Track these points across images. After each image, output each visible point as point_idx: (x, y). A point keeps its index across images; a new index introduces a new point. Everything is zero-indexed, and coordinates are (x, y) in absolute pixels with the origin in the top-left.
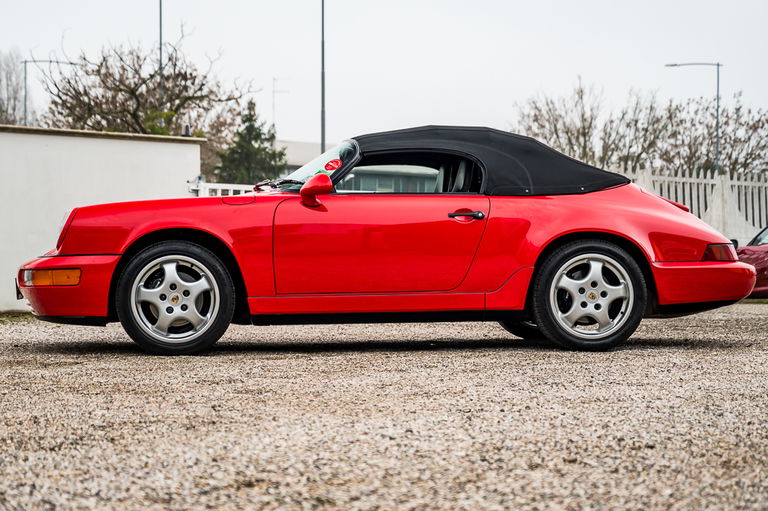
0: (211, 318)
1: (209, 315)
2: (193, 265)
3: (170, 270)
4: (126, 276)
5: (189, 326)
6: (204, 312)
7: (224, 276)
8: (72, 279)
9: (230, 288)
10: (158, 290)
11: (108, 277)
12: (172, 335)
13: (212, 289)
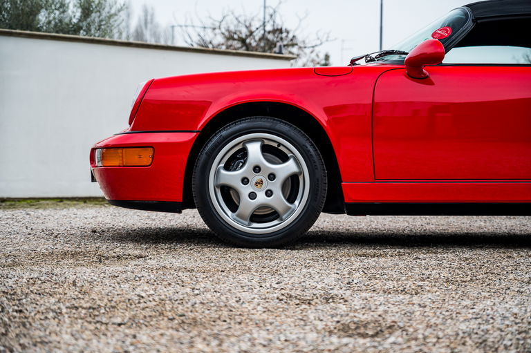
0: (299, 206)
1: (297, 203)
2: (280, 144)
3: (254, 150)
4: (203, 157)
5: (274, 215)
6: (291, 199)
7: (316, 158)
8: (144, 158)
9: (322, 172)
10: (240, 173)
11: (184, 158)
12: (255, 225)
13: (301, 172)
